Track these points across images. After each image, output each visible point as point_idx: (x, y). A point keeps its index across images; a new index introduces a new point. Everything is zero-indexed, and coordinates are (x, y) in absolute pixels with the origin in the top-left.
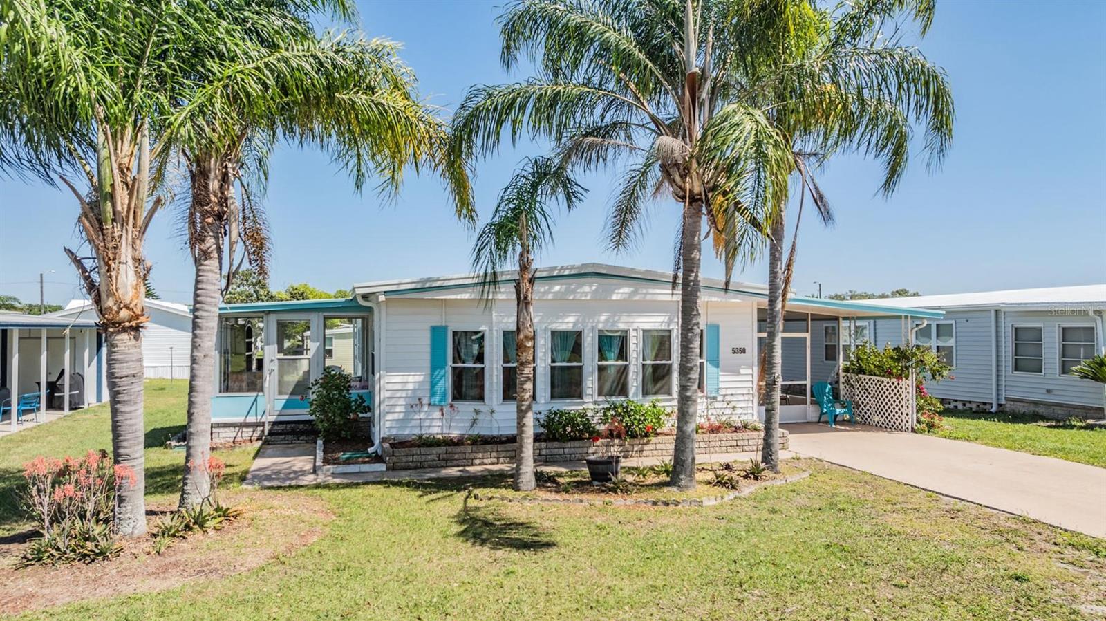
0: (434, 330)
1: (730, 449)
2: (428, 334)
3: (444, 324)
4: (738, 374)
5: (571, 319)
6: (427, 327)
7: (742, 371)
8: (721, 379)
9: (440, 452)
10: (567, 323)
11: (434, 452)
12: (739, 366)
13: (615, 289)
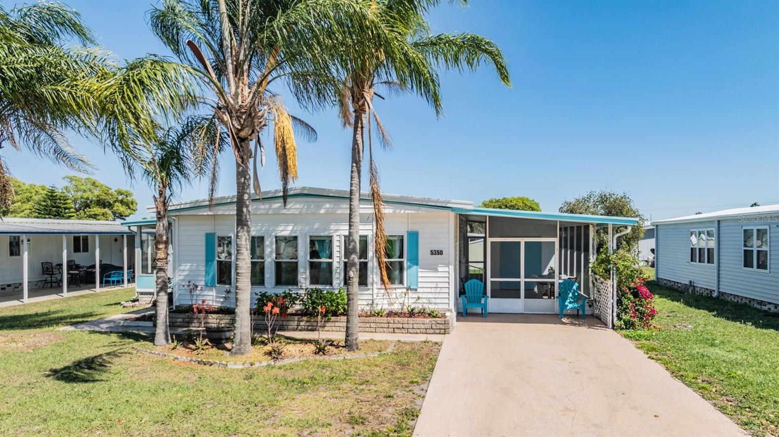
0: (207, 235)
1: (396, 330)
2: (204, 238)
3: (213, 232)
4: (436, 270)
5: (290, 228)
6: (204, 233)
7: (440, 269)
8: (420, 274)
9: (184, 317)
10: (286, 231)
11: (180, 316)
12: (438, 265)
13: (322, 206)
